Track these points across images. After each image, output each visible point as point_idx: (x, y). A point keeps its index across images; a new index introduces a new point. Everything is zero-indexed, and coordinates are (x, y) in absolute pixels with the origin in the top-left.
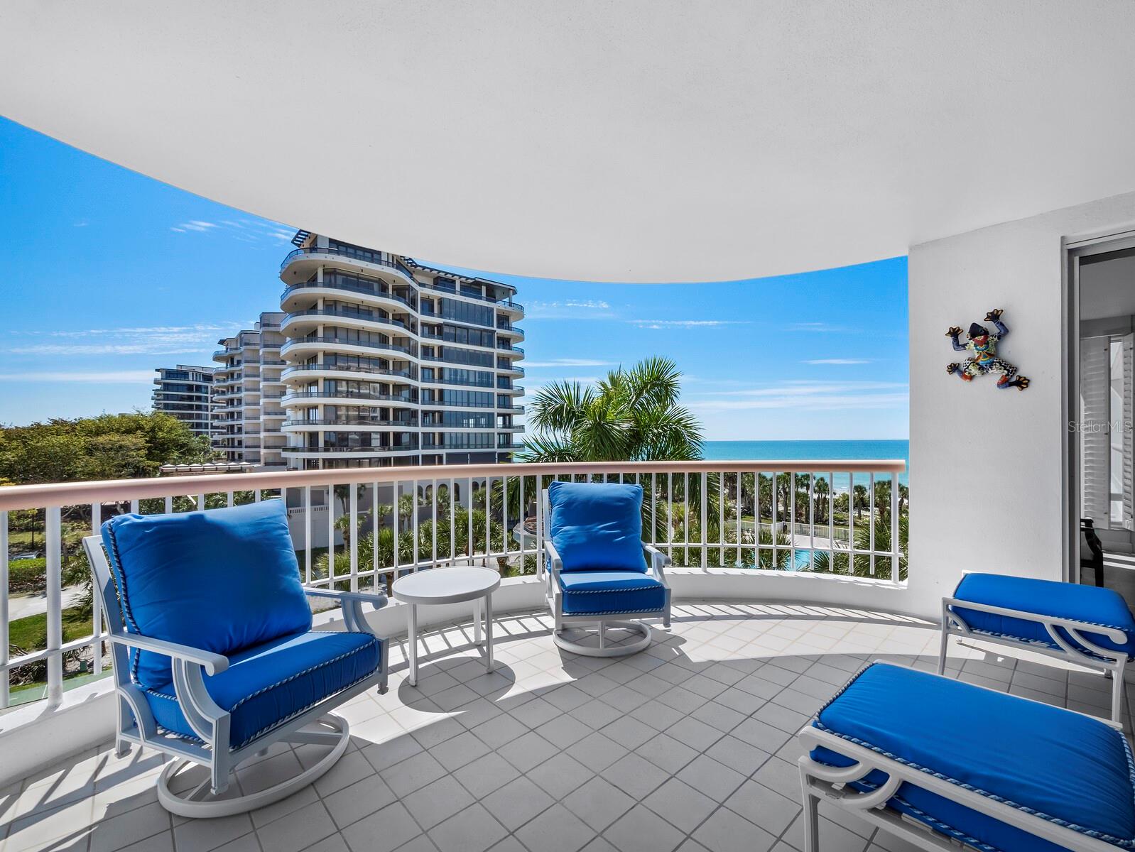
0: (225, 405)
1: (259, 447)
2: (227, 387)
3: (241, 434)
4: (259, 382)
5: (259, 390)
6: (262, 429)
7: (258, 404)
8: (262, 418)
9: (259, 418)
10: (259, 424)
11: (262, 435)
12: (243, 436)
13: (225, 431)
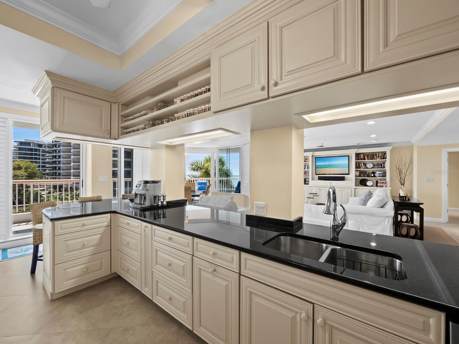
0: (52, 158)
1: (70, 176)
2: (53, 151)
3: (60, 170)
4: (71, 149)
5: (71, 152)
6: (72, 168)
7: (70, 158)
8: (72, 164)
9: (70, 164)
10: (71, 166)
11: (72, 171)
12: (61, 171)
13: (51, 169)
